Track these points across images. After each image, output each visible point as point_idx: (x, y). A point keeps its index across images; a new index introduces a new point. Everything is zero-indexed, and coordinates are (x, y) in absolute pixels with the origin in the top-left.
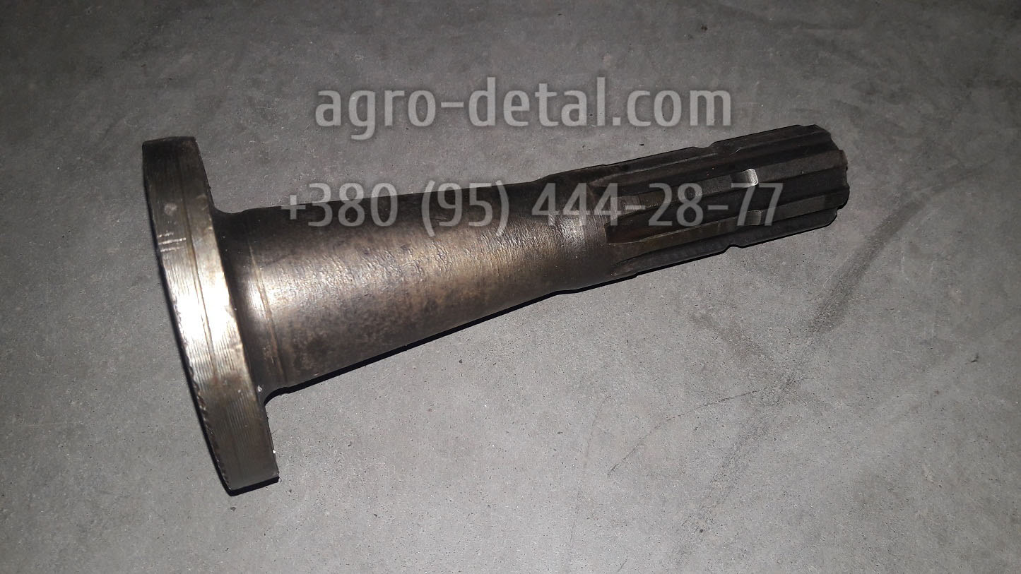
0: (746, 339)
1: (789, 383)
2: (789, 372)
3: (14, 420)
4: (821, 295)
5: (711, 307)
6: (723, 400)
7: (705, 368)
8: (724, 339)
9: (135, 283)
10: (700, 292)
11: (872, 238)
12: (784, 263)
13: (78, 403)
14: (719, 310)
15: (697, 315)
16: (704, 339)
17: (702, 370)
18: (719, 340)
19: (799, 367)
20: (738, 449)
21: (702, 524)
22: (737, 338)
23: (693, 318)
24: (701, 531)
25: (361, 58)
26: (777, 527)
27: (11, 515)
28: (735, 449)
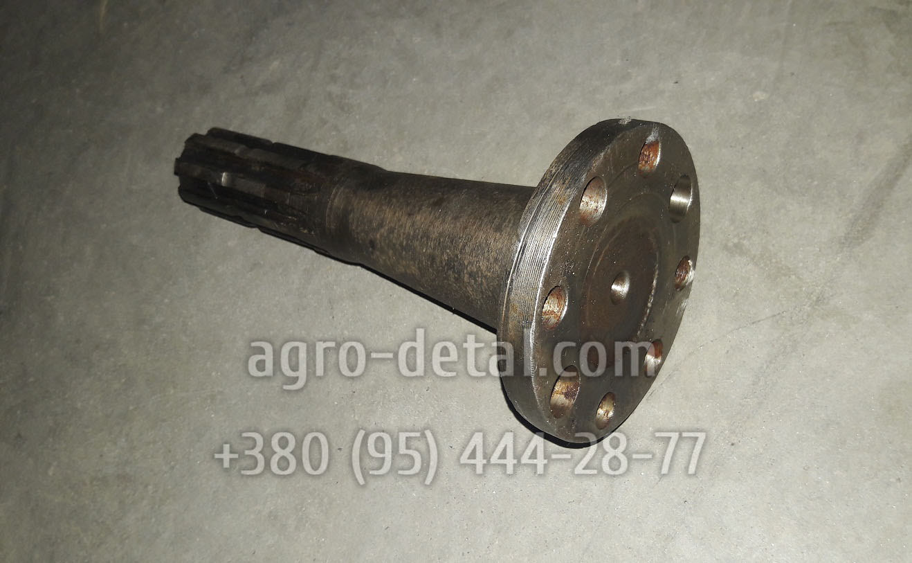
0: (777, 262)
1: (818, 300)
2: (818, 290)
3: (172, 391)
4: (852, 211)
5: (743, 235)
6: (753, 323)
7: (736, 294)
8: (756, 264)
9: (251, 270)
10: (733, 221)
11: (905, 146)
12: (816, 183)
13: (217, 373)
14: (751, 237)
15: (730, 244)
16: (736, 267)
17: (734, 296)
18: (751, 266)
19: (828, 284)
20: (767, 367)
21: (734, 439)
22: (768, 262)
23: (726, 247)
24: (733, 444)
25: (419, 39)
26: (804, 436)
27: (177, 466)
28: (765, 367)
